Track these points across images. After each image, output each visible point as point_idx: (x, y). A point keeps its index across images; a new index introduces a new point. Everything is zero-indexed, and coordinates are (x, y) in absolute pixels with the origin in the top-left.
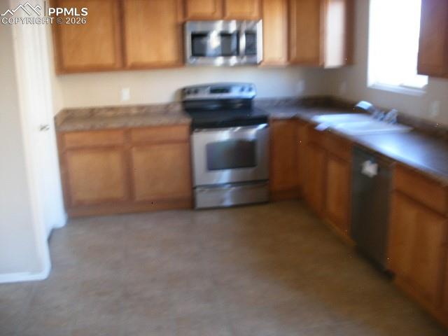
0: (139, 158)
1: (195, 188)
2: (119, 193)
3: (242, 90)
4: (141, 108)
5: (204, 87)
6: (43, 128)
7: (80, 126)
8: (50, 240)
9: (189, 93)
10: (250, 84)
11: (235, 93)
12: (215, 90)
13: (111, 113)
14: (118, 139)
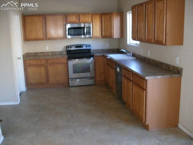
0: (50, 69)
1: (69, 79)
2: (44, 80)
3: (87, 46)
4: (52, 52)
5: (73, 45)
6: (19, 58)
7: (31, 58)
8: (20, 95)
9: (68, 48)
10: (89, 45)
11: (84, 48)
12: (77, 46)
13: (42, 54)
14: (44, 62)
